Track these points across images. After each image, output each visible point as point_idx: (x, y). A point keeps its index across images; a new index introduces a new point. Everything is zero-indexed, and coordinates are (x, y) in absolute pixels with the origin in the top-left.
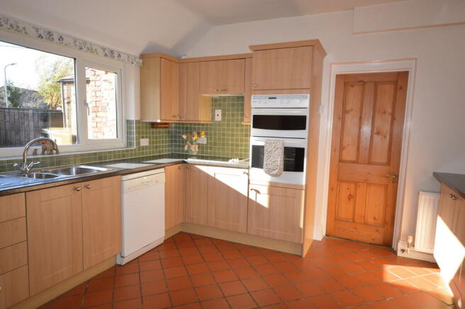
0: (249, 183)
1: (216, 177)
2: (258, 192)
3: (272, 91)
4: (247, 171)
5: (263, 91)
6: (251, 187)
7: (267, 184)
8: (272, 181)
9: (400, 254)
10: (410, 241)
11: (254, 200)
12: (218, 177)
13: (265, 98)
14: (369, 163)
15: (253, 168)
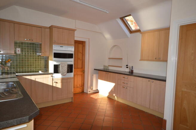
0: (53, 80)
1: (36, 80)
2: (57, 83)
3: (61, 44)
4: (52, 75)
5: (58, 44)
6: (54, 81)
7: (61, 79)
8: (63, 77)
9: (89, 93)
10: (92, 88)
11: (55, 86)
12: (37, 80)
13: (59, 46)
14: (78, 68)
15: (55, 74)
